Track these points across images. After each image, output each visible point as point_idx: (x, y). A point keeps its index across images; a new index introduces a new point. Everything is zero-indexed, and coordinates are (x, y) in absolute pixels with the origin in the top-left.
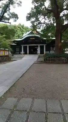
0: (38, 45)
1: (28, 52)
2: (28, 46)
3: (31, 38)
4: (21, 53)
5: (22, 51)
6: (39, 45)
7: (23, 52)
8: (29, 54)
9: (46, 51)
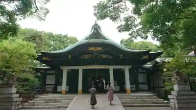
0: (108, 67)
3: (93, 49)
4: (59, 89)
5: (61, 85)
6: (111, 68)
7: (64, 87)
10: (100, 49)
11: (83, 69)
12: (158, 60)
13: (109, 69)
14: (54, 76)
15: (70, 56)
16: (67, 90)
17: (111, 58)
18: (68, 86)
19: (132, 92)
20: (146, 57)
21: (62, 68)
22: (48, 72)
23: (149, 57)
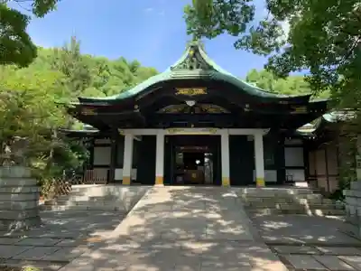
0: (217, 132)
1: (160, 172)
2: (160, 135)
3: (183, 91)
4: (118, 174)
5: (121, 167)
6: (225, 134)
7: (126, 171)
8: (168, 180)
9: (267, 167)
10: (200, 91)
11: (166, 136)
12: (328, 117)
13: (220, 137)
14: (109, 148)
15: (136, 107)
16: (135, 178)
17: (225, 111)
18: (135, 170)
19: (268, 184)
20: (302, 110)
21: (122, 131)
22: (97, 141)
23: (308, 110)
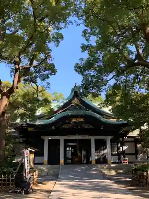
0: (89, 137)
2: (62, 139)
6: (93, 139)
7: (45, 158)
10: (82, 120)
11: (64, 140)
13: (90, 140)
17: (92, 128)
21: (43, 138)
